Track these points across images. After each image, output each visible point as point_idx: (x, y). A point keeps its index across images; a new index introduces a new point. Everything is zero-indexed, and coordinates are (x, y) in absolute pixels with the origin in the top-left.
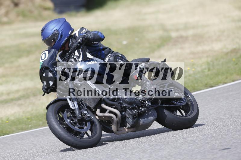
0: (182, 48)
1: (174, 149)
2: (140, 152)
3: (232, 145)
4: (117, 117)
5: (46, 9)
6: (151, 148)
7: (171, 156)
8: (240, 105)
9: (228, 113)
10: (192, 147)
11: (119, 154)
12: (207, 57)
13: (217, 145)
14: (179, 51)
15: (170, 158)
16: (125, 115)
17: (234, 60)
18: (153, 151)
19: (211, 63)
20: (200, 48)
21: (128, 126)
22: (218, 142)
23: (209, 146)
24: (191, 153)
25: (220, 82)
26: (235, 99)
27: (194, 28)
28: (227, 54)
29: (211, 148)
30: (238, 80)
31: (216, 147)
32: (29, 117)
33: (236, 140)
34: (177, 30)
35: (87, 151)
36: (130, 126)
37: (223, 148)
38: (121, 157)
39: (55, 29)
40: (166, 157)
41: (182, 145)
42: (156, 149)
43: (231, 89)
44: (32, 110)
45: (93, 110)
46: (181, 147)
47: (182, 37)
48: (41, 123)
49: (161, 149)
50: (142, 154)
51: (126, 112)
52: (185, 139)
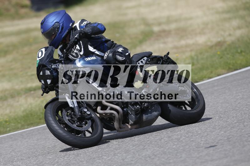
0: (165, 43)
1: (158, 148)
2: (123, 153)
3: (218, 143)
4: (119, 114)
5: (23, 6)
6: (134, 148)
7: (156, 156)
8: (225, 100)
9: (214, 109)
10: (176, 146)
11: (100, 155)
12: (191, 51)
13: (202, 143)
14: (162, 46)
15: (154, 158)
16: (127, 111)
17: (219, 53)
18: (137, 151)
19: (195, 58)
20: (183, 42)
22: (203, 139)
23: (194, 144)
24: (176, 152)
25: (205, 77)
26: (220, 95)
27: (176, 21)
28: (211, 47)
29: (197, 146)
30: (223, 74)
31: (202, 145)
32: (7, 120)
33: (222, 137)
34: (160, 24)
35: (68, 153)
36: (132, 123)
37: (209, 146)
38: (103, 158)
39: (55, 21)
40: (150, 157)
41: (167, 143)
42: (139, 149)
43: (216, 84)
44: (11, 113)
45: (94, 108)
46: (165, 146)
47: (164, 31)
48: (19, 125)
49: (144, 149)
50: (124, 154)
51: (128, 108)
52: (169, 137)
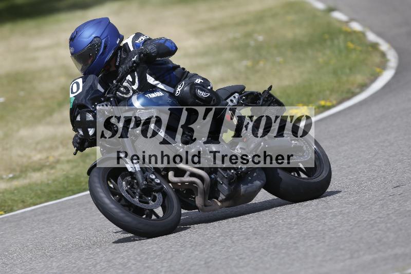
4: (203, 183)
16: (216, 178)
21: (222, 197)
36: (224, 197)
39: (94, 36)
51: (216, 174)
